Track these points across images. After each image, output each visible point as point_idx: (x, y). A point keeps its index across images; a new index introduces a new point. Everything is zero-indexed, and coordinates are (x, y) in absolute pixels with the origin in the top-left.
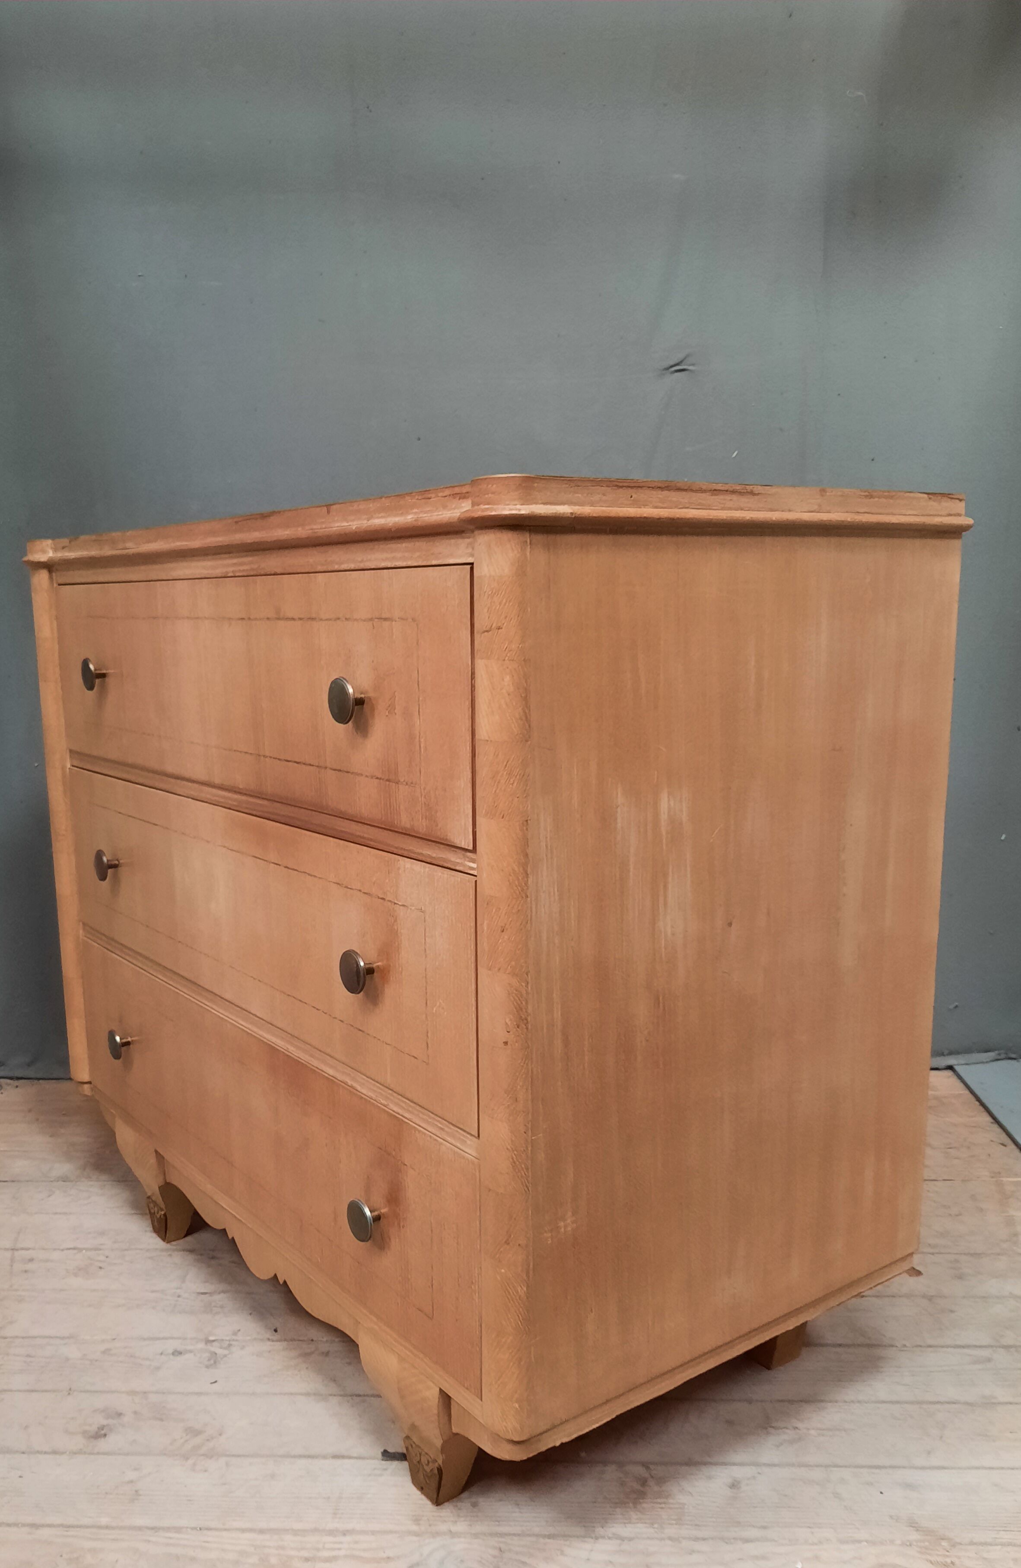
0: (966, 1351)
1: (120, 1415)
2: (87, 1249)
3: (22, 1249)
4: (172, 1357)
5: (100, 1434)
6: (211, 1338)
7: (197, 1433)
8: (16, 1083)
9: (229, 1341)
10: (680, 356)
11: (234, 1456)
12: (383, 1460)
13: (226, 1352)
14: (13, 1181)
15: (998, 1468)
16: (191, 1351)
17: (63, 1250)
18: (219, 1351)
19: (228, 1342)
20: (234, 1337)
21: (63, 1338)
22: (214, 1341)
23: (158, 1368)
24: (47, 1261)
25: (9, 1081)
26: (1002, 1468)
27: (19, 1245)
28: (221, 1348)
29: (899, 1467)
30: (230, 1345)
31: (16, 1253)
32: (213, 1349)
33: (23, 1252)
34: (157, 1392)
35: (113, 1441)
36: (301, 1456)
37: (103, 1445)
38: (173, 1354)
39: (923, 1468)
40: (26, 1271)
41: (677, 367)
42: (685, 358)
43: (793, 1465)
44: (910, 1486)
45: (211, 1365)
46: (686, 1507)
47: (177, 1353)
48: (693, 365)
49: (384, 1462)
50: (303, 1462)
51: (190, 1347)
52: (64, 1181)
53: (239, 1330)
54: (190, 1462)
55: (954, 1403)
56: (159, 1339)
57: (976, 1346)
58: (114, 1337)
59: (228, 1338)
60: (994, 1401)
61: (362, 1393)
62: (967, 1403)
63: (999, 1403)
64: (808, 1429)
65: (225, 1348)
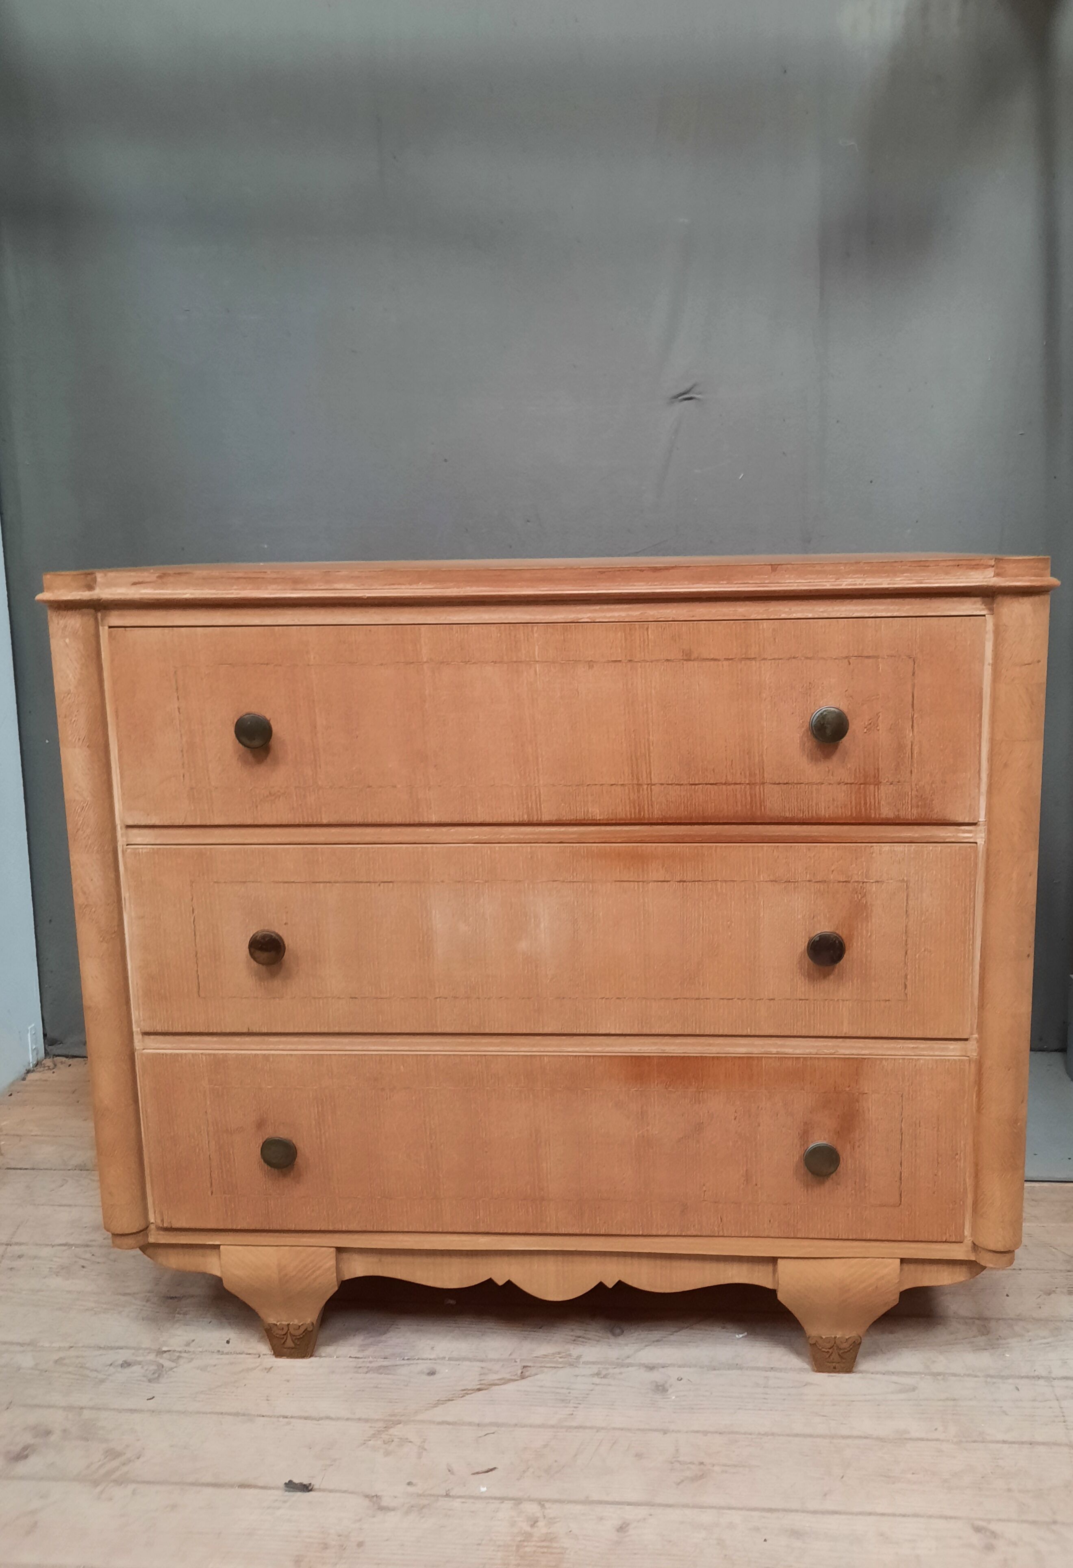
0: (894, 1378)
1: (48, 1433)
2: (77, 1246)
3: (17, 1244)
4: (119, 1369)
5: (21, 1456)
6: (165, 1349)
7: (118, 1455)
8: (70, 1061)
9: (180, 1352)
10: (687, 386)
11: (143, 1482)
12: (286, 1491)
13: (173, 1365)
14: (33, 1169)
15: (889, 1515)
16: (139, 1363)
17: (53, 1246)
18: (167, 1364)
19: (178, 1354)
20: (187, 1349)
21: (22, 1345)
22: (165, 1352)
23: (102, 1381)
24: (35, 1257)
25: (64, 1059)
26: (894, 1515)
27: (15, 1240)
28: (170, 1360)
29: (792, 1511)
30: (179, 1357)
31: (9, 1248)
32: (161, 1361)
33: (16, 1248)
34: (92, 1408)
35: (34, 1463)
36: (208, 1485)
37: (22, 1468)
38: (122, 1366)
39: (815, 1512)
40: (11, 1269)
41: (685, 396)
42: (692, 388)
43: (686, 1506)
44: (796, 1533)
45: (154, 1379)
46: (568, 1552)
47: (126, 1364)
48: (700, 393)
49: (287, 1493)
50: (210, 1490)
51: (139, 1359)
52: (81, 1170)
53: (193, 1341)
54: (99, 1489)
55: (866, 1438)
56: (112, 1348)
57: (906, 1373)
58: (72, 1345)
59: (180, 1349)
60: (907, 1436)
61: (289, 1414)
62: (878, 1439)
63: (910, 1439)
64: (713, 1465)
65: (173, 1361)
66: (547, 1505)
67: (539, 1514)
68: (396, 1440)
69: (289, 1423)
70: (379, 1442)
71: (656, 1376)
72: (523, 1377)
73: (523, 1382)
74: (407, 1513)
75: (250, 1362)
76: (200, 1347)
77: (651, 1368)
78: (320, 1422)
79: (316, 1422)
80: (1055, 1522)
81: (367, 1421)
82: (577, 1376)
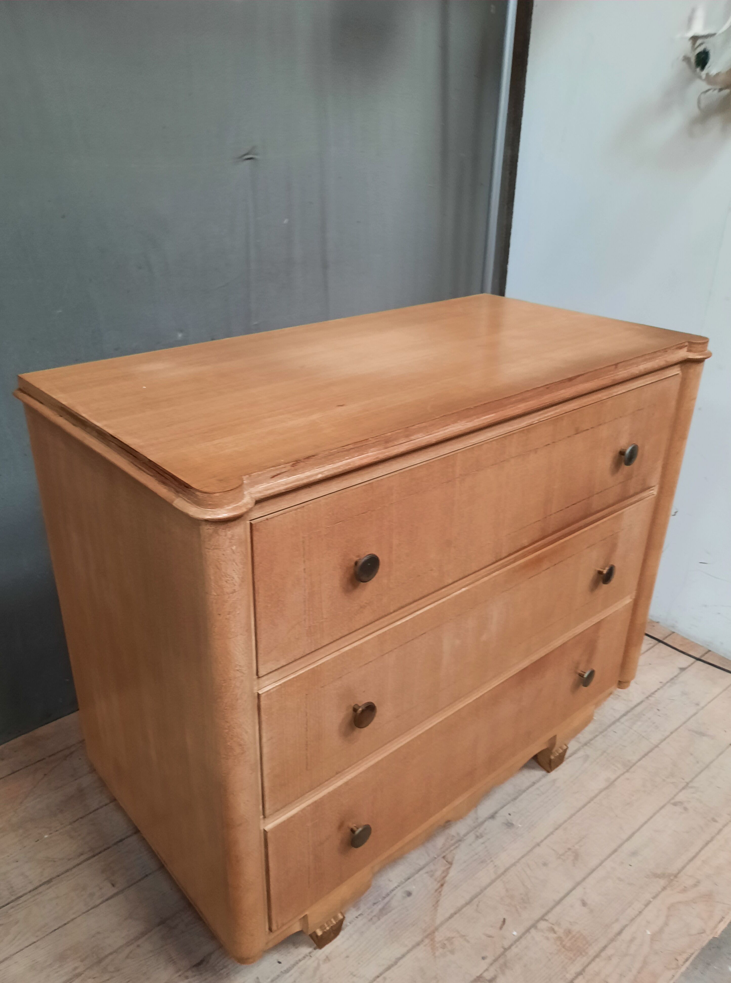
15: (648, 821)
26: (649, 819)
29: (621, 845)
39: (628, 839)
44: (634, 854)
46: (582, 932)
55: (601, 791)
60: (611, 780)
62: (605, 789)
63: (613, 781)
64: (573, 846)
66: (546, 918)
67: (550, 925)
68: (446, 942)
69: (385, 979)
70: (441, 950)
71: (499, 819)
72: (451, 863)
73: (454, 866)
74: (503, 973)
75: (310, 963)
76: (268, 978)
77: (492, 817)
78: (399, 964)
79: (396, 966)
80: (688, 784)
81: (418, 944)
82: (470, 845)
